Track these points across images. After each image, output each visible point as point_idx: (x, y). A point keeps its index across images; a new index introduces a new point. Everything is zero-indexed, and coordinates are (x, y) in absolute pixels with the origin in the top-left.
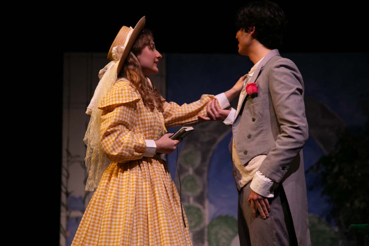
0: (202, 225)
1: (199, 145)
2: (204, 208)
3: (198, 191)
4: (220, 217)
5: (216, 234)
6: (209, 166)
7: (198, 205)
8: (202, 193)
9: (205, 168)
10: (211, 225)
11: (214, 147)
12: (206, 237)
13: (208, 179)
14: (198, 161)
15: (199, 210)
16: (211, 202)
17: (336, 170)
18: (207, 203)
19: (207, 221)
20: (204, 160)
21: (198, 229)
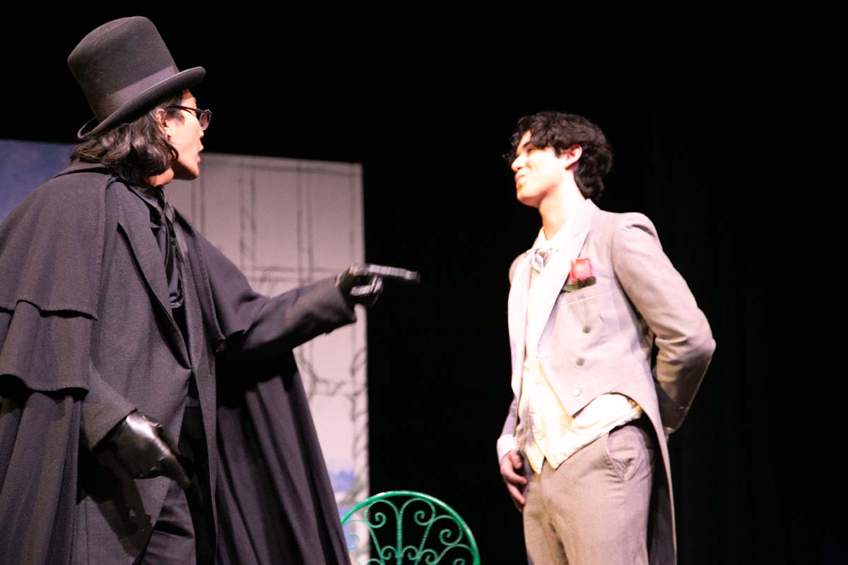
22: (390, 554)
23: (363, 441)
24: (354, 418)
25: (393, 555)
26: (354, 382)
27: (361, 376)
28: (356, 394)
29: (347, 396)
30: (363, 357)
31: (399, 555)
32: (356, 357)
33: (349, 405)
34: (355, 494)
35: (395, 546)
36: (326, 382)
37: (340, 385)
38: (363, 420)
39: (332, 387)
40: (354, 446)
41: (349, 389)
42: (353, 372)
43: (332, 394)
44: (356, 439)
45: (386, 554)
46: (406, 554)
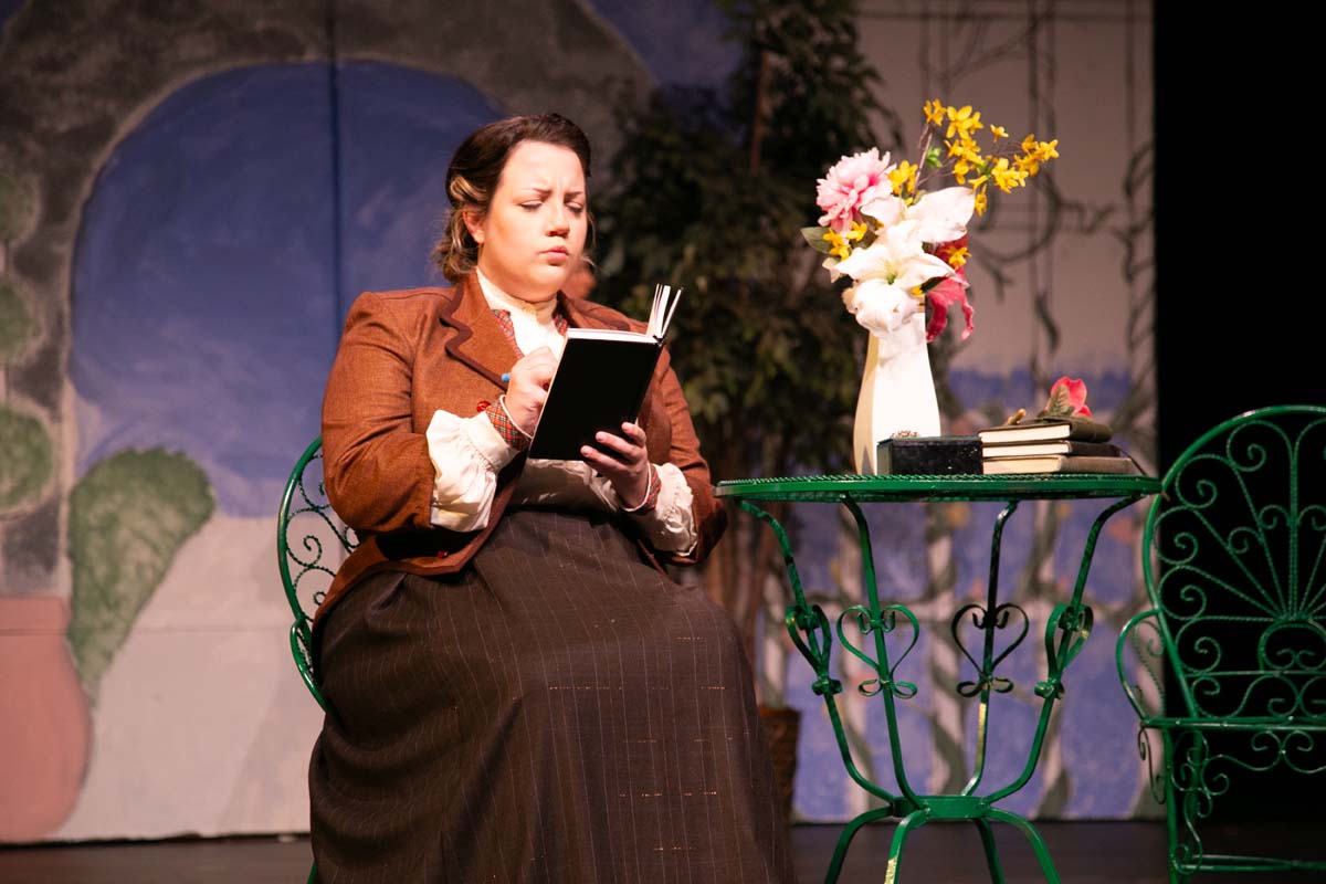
0: (47, 491)
1: (32, 146)
2: (56, 417)
3: (33, 345)
4: (126, 458)
5: (110, 524)
6: (80, 241)
7: (29, 407)
8: (49, 356)
9: (65, 250)
10: (87, 488)
11: (102, 158)
12: (63, 542)
13: (73, 297)
14: (28, 220)
15: (33, 424)
16: (86, 392)
17: (614, 263)
18: (68, 396)
19: (68, 477)
20: (55, 211)
21: (26, 506)
22: (1275, 520)
23: (1146, 318)
24: (1130, 276)
25: (1282, 520)
26: (1132, 209)
27: (1144, 196)
28: (1135, 231)
29: (1117, 233)
30: (1147, 160)
31: (1294, 521)
32: (1134, 162)
33: (1122, 251)
34: (1132, 415)
35: (1287, 506)
36: (1079, 208)
37: (1104, 213)
38: (1146, 278)
39: (1089, 217)
40: (1131, 327)
41: (1120, 220)
42: (1129, 189)
43: (1090, 230)
44: (1135, 314)
45: (1268, 519)
46: (1306, 519)
